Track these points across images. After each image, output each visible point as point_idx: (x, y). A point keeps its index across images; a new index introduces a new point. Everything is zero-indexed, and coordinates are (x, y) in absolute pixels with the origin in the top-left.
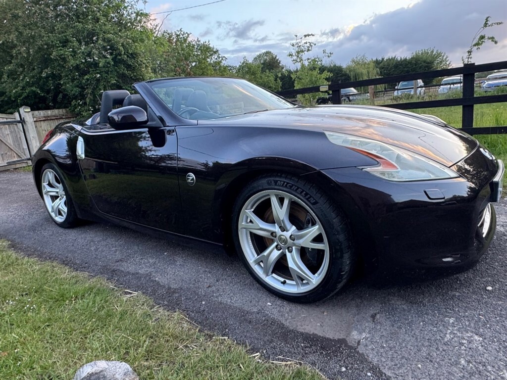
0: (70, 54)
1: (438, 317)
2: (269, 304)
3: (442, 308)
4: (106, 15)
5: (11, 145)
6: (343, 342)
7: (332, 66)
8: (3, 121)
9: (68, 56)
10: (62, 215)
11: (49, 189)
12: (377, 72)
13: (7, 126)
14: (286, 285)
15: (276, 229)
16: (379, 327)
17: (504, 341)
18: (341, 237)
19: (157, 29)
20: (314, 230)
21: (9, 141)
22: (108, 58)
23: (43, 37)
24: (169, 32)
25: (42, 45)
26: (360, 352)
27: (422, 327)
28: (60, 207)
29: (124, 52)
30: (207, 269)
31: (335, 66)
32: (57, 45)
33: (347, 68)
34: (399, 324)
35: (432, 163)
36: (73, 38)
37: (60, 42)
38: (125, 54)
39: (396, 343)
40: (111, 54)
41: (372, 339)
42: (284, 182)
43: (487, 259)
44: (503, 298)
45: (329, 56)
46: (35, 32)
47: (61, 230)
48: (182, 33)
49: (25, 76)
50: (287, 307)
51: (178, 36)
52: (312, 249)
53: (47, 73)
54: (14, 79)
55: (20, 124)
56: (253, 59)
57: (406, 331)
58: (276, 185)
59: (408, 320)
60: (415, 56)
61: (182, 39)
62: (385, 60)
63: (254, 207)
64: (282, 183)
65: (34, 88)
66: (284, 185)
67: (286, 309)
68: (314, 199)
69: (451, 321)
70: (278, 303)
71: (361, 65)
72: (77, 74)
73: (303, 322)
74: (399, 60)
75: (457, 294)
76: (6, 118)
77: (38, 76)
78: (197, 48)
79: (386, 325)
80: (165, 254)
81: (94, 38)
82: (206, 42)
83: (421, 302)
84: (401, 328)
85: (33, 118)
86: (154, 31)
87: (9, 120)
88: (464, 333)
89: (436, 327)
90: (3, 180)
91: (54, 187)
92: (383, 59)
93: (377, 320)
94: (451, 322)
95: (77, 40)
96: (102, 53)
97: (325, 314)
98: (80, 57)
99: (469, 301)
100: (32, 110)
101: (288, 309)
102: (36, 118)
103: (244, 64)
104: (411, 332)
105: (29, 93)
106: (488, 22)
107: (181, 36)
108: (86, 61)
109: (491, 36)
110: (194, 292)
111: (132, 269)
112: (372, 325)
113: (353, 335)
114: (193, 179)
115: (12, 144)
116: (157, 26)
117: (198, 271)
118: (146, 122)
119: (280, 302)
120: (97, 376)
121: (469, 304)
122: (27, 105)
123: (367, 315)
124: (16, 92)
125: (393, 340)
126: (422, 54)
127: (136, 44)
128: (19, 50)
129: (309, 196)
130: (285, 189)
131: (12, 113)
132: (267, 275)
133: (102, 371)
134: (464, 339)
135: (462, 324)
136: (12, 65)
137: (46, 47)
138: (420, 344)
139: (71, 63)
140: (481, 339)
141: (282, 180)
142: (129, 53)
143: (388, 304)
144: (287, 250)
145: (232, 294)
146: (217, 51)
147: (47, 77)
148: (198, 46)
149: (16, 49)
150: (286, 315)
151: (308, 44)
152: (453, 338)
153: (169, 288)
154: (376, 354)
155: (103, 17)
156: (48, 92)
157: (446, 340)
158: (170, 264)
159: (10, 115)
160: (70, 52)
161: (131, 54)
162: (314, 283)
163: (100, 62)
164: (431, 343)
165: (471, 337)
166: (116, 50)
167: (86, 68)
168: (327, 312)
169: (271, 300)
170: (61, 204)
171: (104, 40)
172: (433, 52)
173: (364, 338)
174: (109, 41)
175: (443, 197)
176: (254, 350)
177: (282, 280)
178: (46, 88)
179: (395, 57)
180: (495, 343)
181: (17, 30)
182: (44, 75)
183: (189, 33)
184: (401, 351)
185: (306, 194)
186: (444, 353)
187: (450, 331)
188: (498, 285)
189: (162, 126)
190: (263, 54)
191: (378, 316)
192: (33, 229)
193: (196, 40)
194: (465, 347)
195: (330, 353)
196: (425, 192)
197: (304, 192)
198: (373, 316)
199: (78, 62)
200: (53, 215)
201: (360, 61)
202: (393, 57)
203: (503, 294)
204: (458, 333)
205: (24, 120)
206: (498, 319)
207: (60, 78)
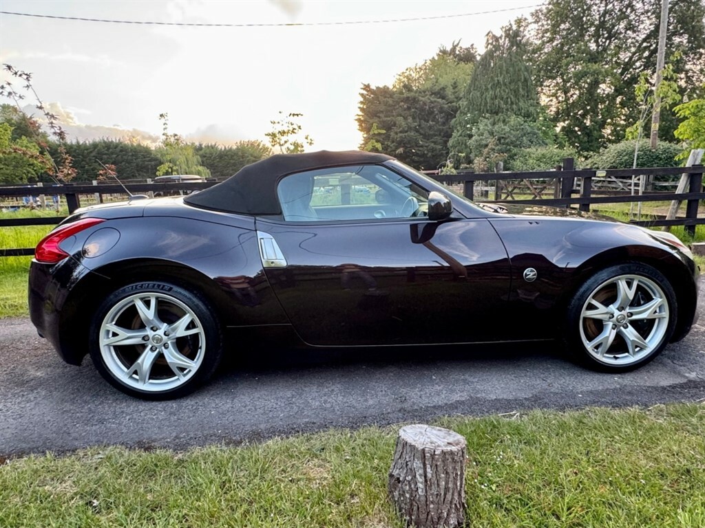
12: (197, 160)
62: (204, 146)
92: (201, 145)
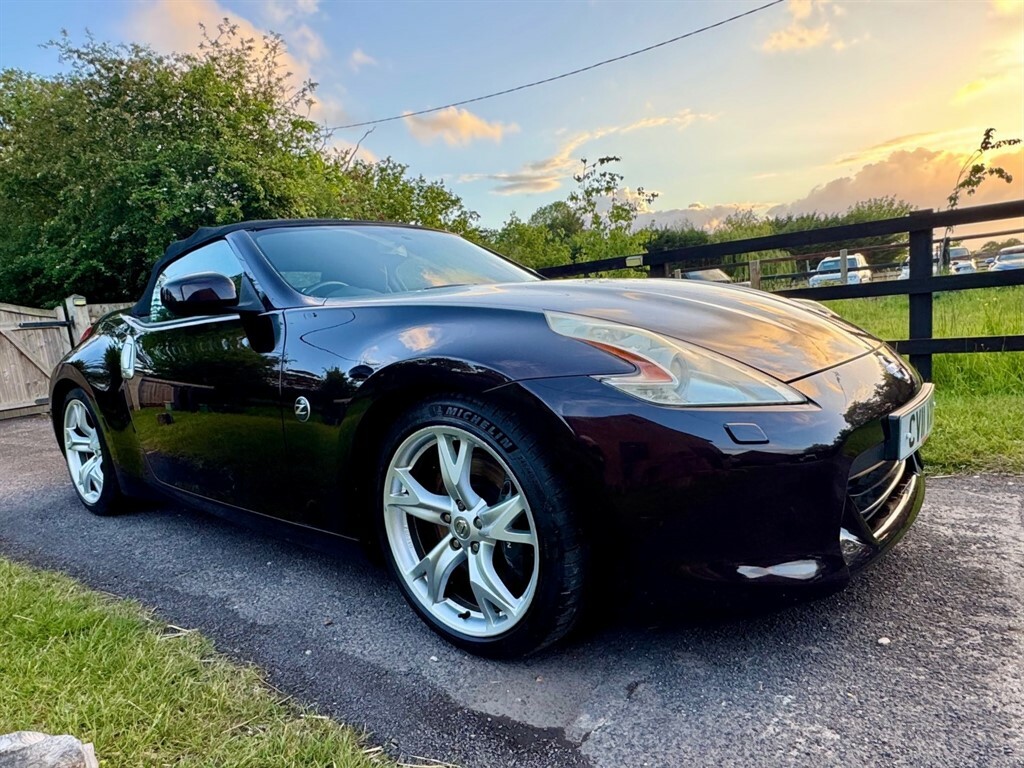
0: (162, 197)
1: (762, 692)
2: (434, 658)
3: (775, 676)
4: (234, 127)
5: (46, 368)
6: (556, 733)
7: (686, 230)
8: (34, 321)
9: (160, 202)
10: (96, 491)
11: (76, 438)
13: (40, 331)
14: (469, 621)
15: (451, 507)
16: (636, 708)
17: (884, 743)
18: (560, 518)
19: (347, 159)
20: (512, 506)
21: (42, 360)
22: (233, 206)
23: (116, 166)
24: (366, 163)
25: (112, 181)
26: (583, 753)
27: (723, 711)
28: (92, 473)
29: (265, 196)
30: (336, 593)
31: (692, 230)
32: (141, 181)
33: (715, 236)
34: (678, 703)
35: (750, 373)
36: (170, 166)
37: (146, 176)
38: (265, 198)
39: (660, 739)
40: (241, 198)
41: (615, 729)
42: (459, 409)
43: (897, 587)
44: (909, 660)
45: (649, 201)
46: (102, 158)
47: (94, 519)
48: (391, 165)
49: (80, 239)
50: (468, 664)
51: (382, 170)
52: (512, 543)
53: (120, 233)
54: (61, 245)
55: (66, 328)
56: (530, 217)
57: (688, 716)
58: (444, 414)
59: (699, 695)
60: (855, 212)
61: (392, 176)
62: (794, 219)
63: (413, 463)
64: (456, 409)
65: (94, 262)
66: (459, 415)
67: (465, 669)
68: (510, 441)
69: (786, 700)
70: (452, 658)
71: (746, 230)
72: (175, 235)
73: (490, 695)
74: (823, 219)
75: (816, 650)
76: (40, 317)
77: (103, 239)
78: (418, 194)
79: (651, 705)
80: (269, 563)
81: (210, 169)
82: (436, 183)
83: (735, 663)
84: (679, 711)
85: (91, 317)
86: (342, 162)
87: (45, 320)
88: (806, 724)
89: (752, 711)
90: (22, 433)
91: (85, 436)
92: (790, 218)
93: (636, 695)
94: (785, 703)
95: (178, 172)
96: (223, 196)
97: (538, 680)
98: (181, 204)
99: (835, 665)
100: (88, 302)
101: (468, 669)
102: (96, 317)
103: (513, 226)
104: (697, 719)
105: (86, 270)
106: (991, 140)
107: (389, 171)
108: (192, 210)
109: (997, 167)
110: (298, 632)
111: (196, 588)
112: (622, 703)
113: (580, 722)
114: (305, 409)
115: (48, 367)
116: (347, 153)
117: (318, 596)
118: (235, 301)
119: (457, 655)
120: (11, 756)
121: (835, 669)
122: (80, 292)
123: (620, 684)
124: (63, 268)
125: (656, 732)
126: (870, 207)
127: (289, 180)
128: (71, 190)
129: (501, 434)
130: (460, 422)
131: (52, 308)
132: (435, 601)
133: (24, 748)
134: (802, 734)
135: (807, 707)
136: (57, 218)
137: (120, 184)
138: (709, 742)
139: (164, 215)
140: (838, 737)
141: (455, 406)
142: (274, 197)
143: (668, 666)
144: (469, 549)
145: (368, 640)
146: (458, 200)
147: (120, 242)
148: (421, 191)
149: (66, 189)
150: (462, 680)
151: (608, 178)
152: (778, 734)
153: (254, 625)
154: (612, 758)
155: (228, 130)
156: (121, 268)
157: (763, 736)
158: (271, 581)
159: (47, 311)
160: (162, 193)
161: (279, 199)
162: (515, 614)
163: (218, 213)
164: (730, 741)
165: (819, 732)
166: (249, 192)
167: (193, 223)
168: (545, 677)
169: (441, 652)
170: (94, 468)
171: (226, 172)
172: (891, 204)
173: (599, 728)
174: (237, 173)
175: (766, 439)
176: (373, 741)
177: (463, 610)
178: (117, 261)
179: (815, 214)
180: (864, 745)
181: (69, 152)
182: (114, 237)
183: (404, 165)
184: (665, 754)
185: (496, 431)
186: (751, 760)
187: (777, 720)
188: (905, 636)
189: (263, 309)
190: (551, 207)
191: (641, 688)
192: (43, 515)
193: (418, 178)
194: (799, 750)
195: (523, 753)
196: (728, 430)
197: (494, 428)
198: (631, 688)
199: (176, 213)
200: (81, 489)
201: (742, 222)
202: (811, 214)
203: (910, 654)
204: (793, 725)
205: (73, 320)
206: (886, 699)
207: (144, 242)
